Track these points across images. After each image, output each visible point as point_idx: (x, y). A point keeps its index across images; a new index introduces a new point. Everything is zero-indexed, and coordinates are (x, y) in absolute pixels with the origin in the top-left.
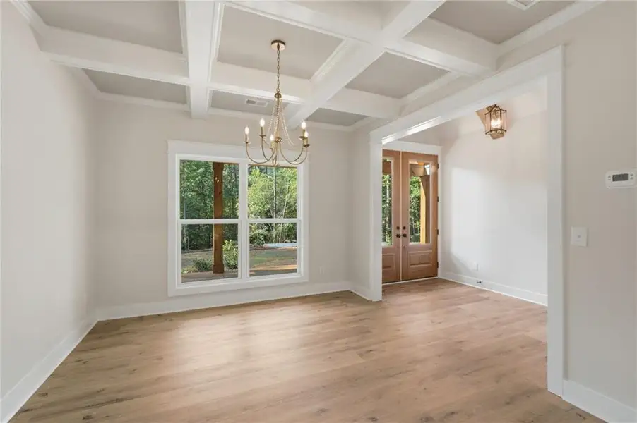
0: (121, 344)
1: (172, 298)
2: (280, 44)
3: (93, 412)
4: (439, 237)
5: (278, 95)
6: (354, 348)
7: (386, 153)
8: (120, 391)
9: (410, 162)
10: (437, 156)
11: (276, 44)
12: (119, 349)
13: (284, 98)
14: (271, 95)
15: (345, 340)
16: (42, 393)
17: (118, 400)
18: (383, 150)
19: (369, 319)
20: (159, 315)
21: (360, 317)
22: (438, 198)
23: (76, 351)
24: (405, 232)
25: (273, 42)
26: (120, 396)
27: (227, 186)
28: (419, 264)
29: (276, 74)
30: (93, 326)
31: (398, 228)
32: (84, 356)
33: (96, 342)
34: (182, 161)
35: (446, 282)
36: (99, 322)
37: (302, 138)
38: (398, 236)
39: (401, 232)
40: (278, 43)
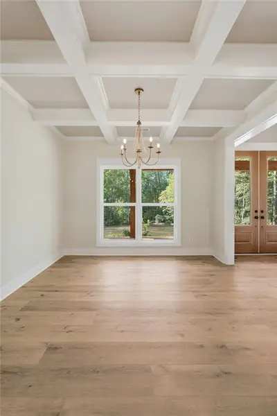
0: (68, 267)
1: (98, 247)
2: (141, 91)
3: (46, 294)
5: (139, 123)
6: (193, 292)
7: (238, 153)
8: (59, 287)
11: (137, 91)
13: (144, 124)
14: (135, 124)
15: (189, 285)
17: (56, 291)
18: (236, 152)
19: (215, 275)
20: (92, 256)
21: (210, 273)
23: (52, 267)
24: (262, 215)
26: (58, 289)
27: (154, 186)
29: (138, 110)
30: (62, 256)
31: (256, 211)
33: (60, 264)
36: (65, 256)
37: (151, 147)
38: (256, 218)
39: (259, 214)
40: (139, 90)
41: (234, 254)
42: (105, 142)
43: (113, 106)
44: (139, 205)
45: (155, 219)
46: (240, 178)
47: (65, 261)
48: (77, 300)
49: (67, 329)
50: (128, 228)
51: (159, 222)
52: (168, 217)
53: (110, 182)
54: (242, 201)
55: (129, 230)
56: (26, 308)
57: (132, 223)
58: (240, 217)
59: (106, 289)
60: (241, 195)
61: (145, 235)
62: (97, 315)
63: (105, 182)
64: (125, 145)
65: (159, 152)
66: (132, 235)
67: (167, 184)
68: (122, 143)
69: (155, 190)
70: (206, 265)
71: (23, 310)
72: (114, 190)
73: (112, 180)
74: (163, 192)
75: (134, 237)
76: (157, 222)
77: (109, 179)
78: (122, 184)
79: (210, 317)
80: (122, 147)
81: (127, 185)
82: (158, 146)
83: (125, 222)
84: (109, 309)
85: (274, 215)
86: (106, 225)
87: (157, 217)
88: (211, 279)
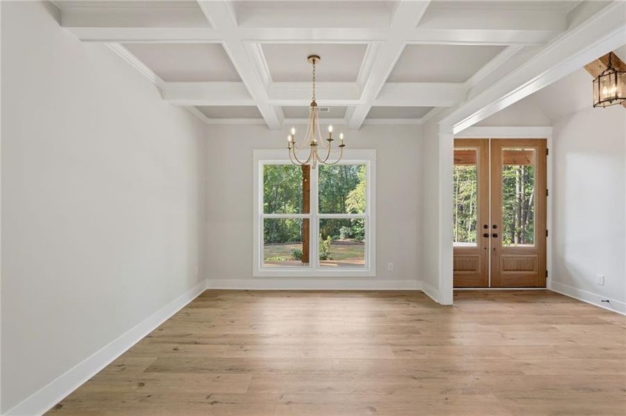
0: (212, 307)
1: (255, 277)
2: (316, 59)
3: (181, 347)
4: (549, 239)
5: (314, 104)
6: (392, 345)
7: (457, 142)
8: (200, 338)
9: (503, 149)
10: (545, 140)
11: (311, 59)
12: (211, 310)
14: (308, 104)
15: (386, 336)
16: (160, 329)
17: (196, 343)
18: (455, 140)
19: (424, 320)
20: (247, 291)
21: (415, 317)
22: (547, 190)
23: (189, 307)
24: (495, 231)
25: (309, 58)
26: (198, 341)
27: (338, 184)
28: (517, 270)
29: (312, 86)
30: (204, 291)
31: (486, 227)
32: (190, 310)
33: (200, 303)
34: (265, 166)
35: (556, 295)
36: (207, 291)
37: (330, 140)
38: (486, 236)
39: (490, 231)
40: (314, 58)
41: (452, 289)
42: (266, 126)
43: (276, 78)
44: (315, 216)
45: (339, 233)
46: (466, 172)
47: (209, 297)
48: (225, 356)
49: (210, 400)
50: (299, 247)
51: (346, 238)
52: (358, 230)
53: (274, 178)
54: (468, 207)
55: (302, 250)
56: (153, 368)
57: (304, 239)
58: (466, 229)
59: (267, 341)
60: (467, 198)
61: (323, 258)
62: (253, 378)
63: (265, 177)
64: (293, 136)
65: (343, 146)
66: (304, 258)
67: (357, 182)
68: (289, 133)
69: (340, 189)
70: (412, 304)
71: (149, 370)
72: (279, 190)
73: (276, 174)
74: (351, 193)
75: (308, 262)
76: (342, 238)
77: (272, 173)
78: (291, 181)
79: (415, 382)
80: (290, 139)
81: (299, 183)
82: (342, 136)
83: (295, 236)
84: (271, 371)
85: (516, 226)
86: (268, 242)
87: (343, 230)
88: (418, 325)
